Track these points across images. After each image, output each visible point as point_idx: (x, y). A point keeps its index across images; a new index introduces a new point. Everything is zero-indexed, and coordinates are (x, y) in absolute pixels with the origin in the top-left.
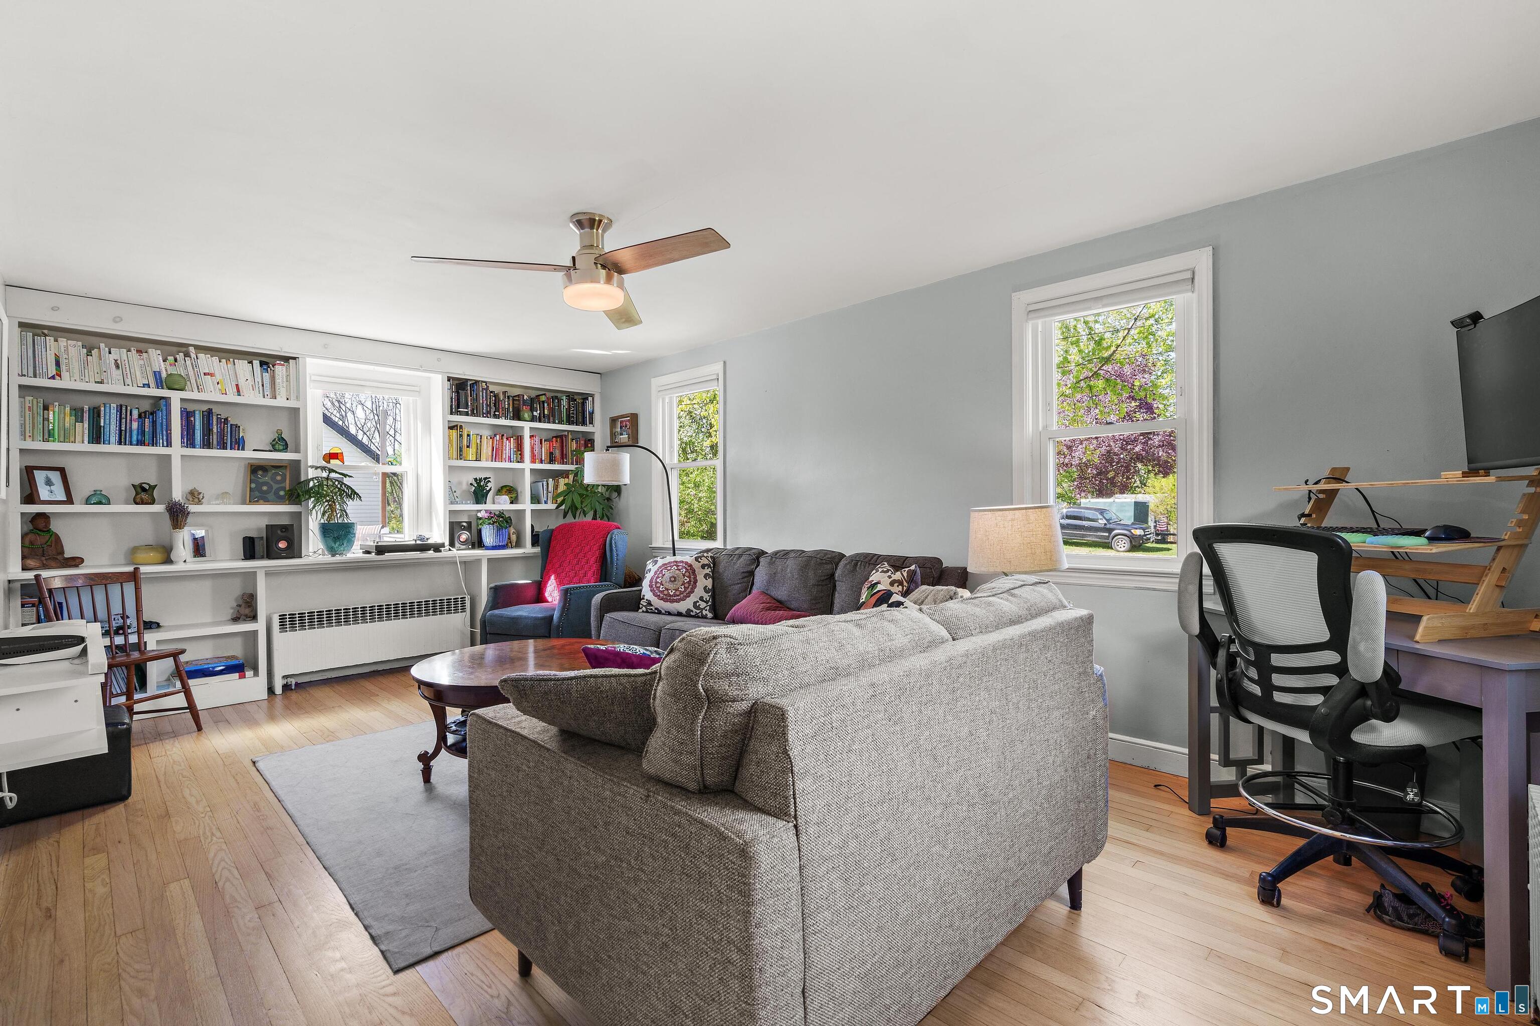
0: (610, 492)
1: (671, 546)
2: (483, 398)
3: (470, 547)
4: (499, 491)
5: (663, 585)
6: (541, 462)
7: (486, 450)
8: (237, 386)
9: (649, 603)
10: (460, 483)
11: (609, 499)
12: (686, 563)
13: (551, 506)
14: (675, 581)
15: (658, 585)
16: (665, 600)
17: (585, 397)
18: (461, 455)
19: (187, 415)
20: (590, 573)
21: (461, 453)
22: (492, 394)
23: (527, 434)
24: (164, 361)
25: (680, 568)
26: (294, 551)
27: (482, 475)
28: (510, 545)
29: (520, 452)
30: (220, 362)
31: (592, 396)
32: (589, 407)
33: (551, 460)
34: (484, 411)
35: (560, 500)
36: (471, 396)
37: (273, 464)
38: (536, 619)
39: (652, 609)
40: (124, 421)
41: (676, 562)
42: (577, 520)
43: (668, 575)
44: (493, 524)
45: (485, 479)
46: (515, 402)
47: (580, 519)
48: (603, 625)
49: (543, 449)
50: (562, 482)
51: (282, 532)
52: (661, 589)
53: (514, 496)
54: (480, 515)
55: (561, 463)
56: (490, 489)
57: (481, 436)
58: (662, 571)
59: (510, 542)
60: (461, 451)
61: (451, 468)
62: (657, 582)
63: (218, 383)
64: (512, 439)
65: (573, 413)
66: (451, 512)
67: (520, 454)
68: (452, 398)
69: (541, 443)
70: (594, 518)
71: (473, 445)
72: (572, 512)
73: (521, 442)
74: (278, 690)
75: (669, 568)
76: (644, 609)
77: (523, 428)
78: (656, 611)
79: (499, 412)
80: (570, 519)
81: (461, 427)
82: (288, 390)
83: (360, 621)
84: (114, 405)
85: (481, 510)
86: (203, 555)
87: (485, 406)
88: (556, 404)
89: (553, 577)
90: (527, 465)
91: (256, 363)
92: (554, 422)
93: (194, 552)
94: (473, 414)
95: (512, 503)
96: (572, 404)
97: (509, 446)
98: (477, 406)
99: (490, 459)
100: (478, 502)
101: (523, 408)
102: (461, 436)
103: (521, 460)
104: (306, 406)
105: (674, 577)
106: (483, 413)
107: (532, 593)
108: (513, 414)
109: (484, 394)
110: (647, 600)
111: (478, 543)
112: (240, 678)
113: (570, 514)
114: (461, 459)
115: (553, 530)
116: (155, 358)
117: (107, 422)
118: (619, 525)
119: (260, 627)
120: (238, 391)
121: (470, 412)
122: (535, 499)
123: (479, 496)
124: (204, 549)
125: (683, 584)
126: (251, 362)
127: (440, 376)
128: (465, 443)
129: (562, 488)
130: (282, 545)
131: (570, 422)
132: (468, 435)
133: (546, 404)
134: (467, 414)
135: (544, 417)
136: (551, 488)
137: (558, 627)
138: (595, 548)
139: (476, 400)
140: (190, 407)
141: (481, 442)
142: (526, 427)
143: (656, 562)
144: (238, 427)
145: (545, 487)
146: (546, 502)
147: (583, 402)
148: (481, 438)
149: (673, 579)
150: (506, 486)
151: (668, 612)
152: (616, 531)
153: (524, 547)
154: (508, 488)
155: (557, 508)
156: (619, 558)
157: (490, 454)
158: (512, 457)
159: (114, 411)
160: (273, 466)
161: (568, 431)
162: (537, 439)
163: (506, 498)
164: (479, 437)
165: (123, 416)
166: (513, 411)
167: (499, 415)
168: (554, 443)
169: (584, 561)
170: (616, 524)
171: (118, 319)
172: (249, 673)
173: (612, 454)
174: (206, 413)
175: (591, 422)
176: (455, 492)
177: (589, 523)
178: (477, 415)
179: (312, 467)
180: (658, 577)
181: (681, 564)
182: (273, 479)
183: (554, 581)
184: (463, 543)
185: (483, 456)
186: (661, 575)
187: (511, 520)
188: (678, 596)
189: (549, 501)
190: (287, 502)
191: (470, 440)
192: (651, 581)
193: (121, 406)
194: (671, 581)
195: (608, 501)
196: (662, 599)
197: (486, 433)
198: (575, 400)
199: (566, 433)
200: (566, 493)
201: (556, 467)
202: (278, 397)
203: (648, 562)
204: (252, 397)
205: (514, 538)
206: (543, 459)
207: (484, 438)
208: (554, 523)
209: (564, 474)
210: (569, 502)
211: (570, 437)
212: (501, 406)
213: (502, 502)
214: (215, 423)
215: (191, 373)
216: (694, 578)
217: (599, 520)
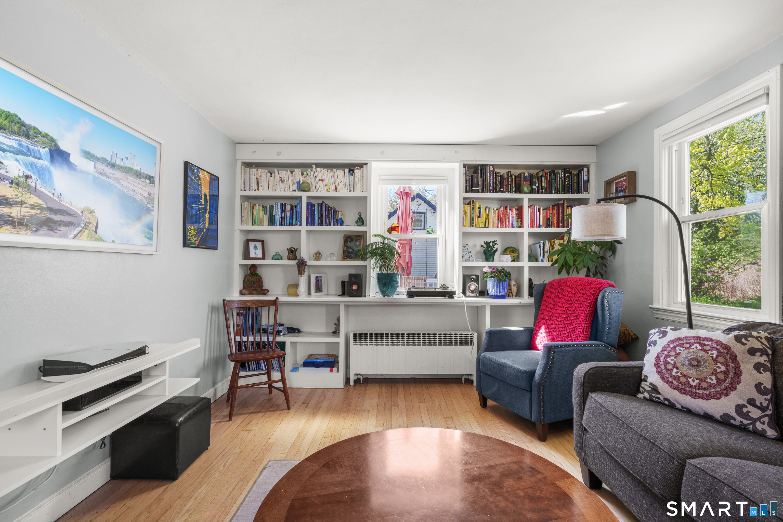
0: (604, 251)
1: (685, 310)
2: (490, 178)
3: (477, 295)
4: (505, 251)
5: (677, 368)
6: (539, 226)
7: (493, 218)
8: (336, 186)
9: (655, 389)
10: (475, 246)
11: (602, 258)
12: (719, 343)
13: (547, 264)
14: (698, 365)
15: (670, 367)
16: (683, 392)
17: (580, 168)
18: (473, 224)
19: (310, 206)
20: (579, 330)
21: (473, 222)
22: (498, 175)
23: (526, 204)
24: (302, 175)
25: (708, 348)
26: (360, 292)
27: (490, 239)
28: (511, 295)
29: (520, 219)
30: (328, 172)
31: (587, 166)
32: (584, 177)
33: (548, 225)
34: (491, 188)
35: (555, 258)
36: (481, 177)
37: (355, 235)
38: (519, 371)
39: (659, 398)
40: (283, 212)
41: (700, 338)
42: (570, 276)
43: (685, 355)
44: (495, 277)
45: (494, 242)
46: (517, 179)
47: (574, 275)
48: (587, 406)
49: (541, 216)
50: (557, 242)
51: (355, 279)
52: (674, 373)
53: (516, 255)
54: (485, 270)
55: (557, 227)
56: (497, 250)
57: (489, 208)
58: (675, 347)
59: (511, 293)
60: (473, 220)
61: (465, 235)
62: (666, 363)
63: (326, 185)
64: (514, 209)
65: (568, 184)
66: (465, 268)
67: (521, 221)
68: (466, 181)
69: (539, 211)
70: (588, 275)
71: (483, 215)
72: (566, 269)
73: (521, 211)
74: (352, 383)
75: (688, 346)
76: (647, 395)
77: (522, 199)
78: (666, 402)
79: (503, 188)
80: (564, 275)
81: (473, 202)
82: (362, 186)
83: (400, 344)
84: (279, 203)
85: (486, 266)
86: (321, 291)
87: (491, 184)
88: (553, 178)
89: (543, 328)
90: (526, 230)
91: (347, 170)
92: (551, 193)
93: (316, 289)
94: (483, 191)
95: (514, 261)
96: (568, 176)
97: (512, 215)
98: (486, 184)
99: (496, 225)
100: (487, 260)
101: (523, 183)
102: (473, 209)
103: (521, 226)
104: (371, 195)
105: (696, 360)
106: (490, 190)
107: (524, 339)
108: (515, 189)
109: (491, 175)
110: (651, 384)
111: (483, 293)
112: (330, 371)
113: (564, 271)
114: (473, 226)
115: (546, 285)
116: (298, 174)
117: (276, 213)
118: (613, 283)
119: (341, 340)
120: (336, 189)
121: (480, 190)
122: (533, 257)
123: (488, 255)
124: (322, 288)
125: (714, 373)
126: (344, 171)
127: (458, 164)
128: (476, 214)
129: (557, 248)
130: (355, 287)
131: (565, 192)
132: (479, 208)
133: (543, 179)
134: (478, 191)
135: (542, 189)
136: (547, 248)
137: (539, 384)
138: (586, 304)
139: (484, 180)
140: (313, 202)
141: (489, 213)
142: (526, 197)
143: (664, 334)
144: (337, 212)
145: (542, 248)
146: (542, 260)
147: (579, 173)
148: (489, 210)
149: (695, 363)
150: (509, 248)
151: (687, 408)
152: (608, 289)
153: (523, 297)
154: (511, 249)
155: (552, 265)
156: (612, 317)
157: (496, 222)
158: (514, 224)
159: (279, 207)
160: (355, 236)
161: (564, 199)
162: (536, 208)
163: (508, 257)
164: (488, 209)
165: (283, 209)
166: (515, 186)
167: (503, 190)
168: (551, 211)
169: (573, 316)
170: (609, 281)
171: (279, 153)
172: (335, 369)
173: (604, 206)
174: (320, 204)
175: (586, 190)
176: (470, 252)
177: (581, 280)
178: (486, 192)
179: (373, 236)
180: (668, 356)
181: (709, 343)
182: (355, 244)
183: (544, 331)
184: (472, 292)
185: (491, 224)
186: (673, 353)
187: (510, 274)
188: (705, 389)
189: (546, 259)
190: (361, 259)
191: (480, 211)
192: (658, 358)
193: (282, 204)
194: (690, 365)
195: (602, 259)
196: (676, 388)
197: (494, 206)
198: (571, 172)
199: (562, 202)
200: (559, 253)
201: (552, 230)
202: (356, 190)
203: (652, 331)
204: (343, 192)
205: (514, 289)
206: (541, 224)
207: (492, 212)
208: (548, 278)
209: (560, 236)
210: (561, 261)
211: (566, 204)
212: (505, 183)
213: (505, 260)
214: (324, 210)
215: (313, 181)
216: (735, 368)
217: (592, 276)
